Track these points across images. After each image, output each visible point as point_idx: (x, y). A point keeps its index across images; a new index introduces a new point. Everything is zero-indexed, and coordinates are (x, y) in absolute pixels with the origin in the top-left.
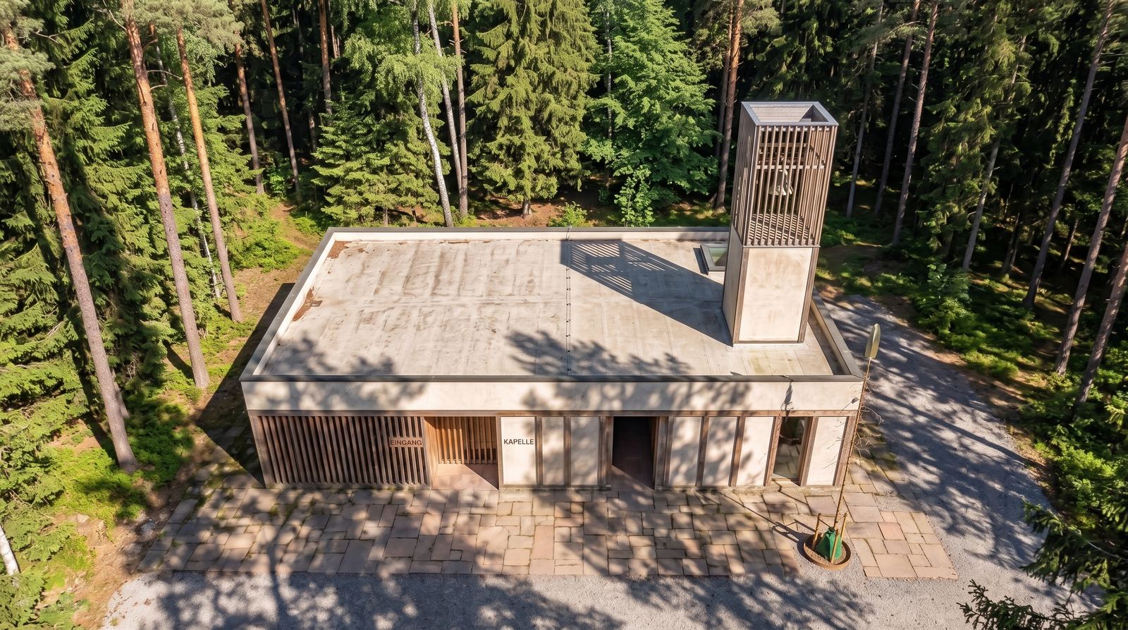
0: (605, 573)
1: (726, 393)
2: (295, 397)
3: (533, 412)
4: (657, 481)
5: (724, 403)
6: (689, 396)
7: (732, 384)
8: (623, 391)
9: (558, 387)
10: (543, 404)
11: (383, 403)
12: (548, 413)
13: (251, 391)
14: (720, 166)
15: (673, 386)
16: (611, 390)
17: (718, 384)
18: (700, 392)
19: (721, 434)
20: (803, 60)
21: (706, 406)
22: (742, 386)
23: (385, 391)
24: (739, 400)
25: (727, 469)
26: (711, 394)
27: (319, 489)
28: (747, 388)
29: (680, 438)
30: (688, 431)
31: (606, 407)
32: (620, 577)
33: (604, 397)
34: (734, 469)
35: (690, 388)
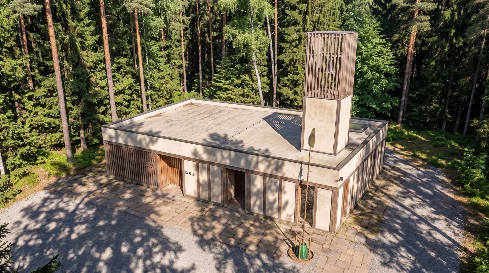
0: (195, 233)
1: (273, 164)
2: (117, 136)
3: (195, 160)
4: (246, 208)
5: (273, 170)
6: (257, 163)
7: (276, 160)
8: (230, 155)
9: (205, 148)
10: (200, 157)
11: (144, 145)
12: (202, 161)
13: (105, 131)
14: (400, 103)
15: (250, 156)
16: (226, 154)
17: (269, 159)
18: (262, 161)
19: (273, 187)
20: (446, 49)
21: (265, 170)
22: (280, 162)
23: (145, 139)
24: (279, 170)
25: (276, 208)
26: (267, 164)
27: (123, 181)
28: (283, 164)
29: (255, 186)
30: (258, 183)
31: (223, 163)
32: (199, 236)
33: (223, 157)
34: (279, 209)
35: (258, 159)
